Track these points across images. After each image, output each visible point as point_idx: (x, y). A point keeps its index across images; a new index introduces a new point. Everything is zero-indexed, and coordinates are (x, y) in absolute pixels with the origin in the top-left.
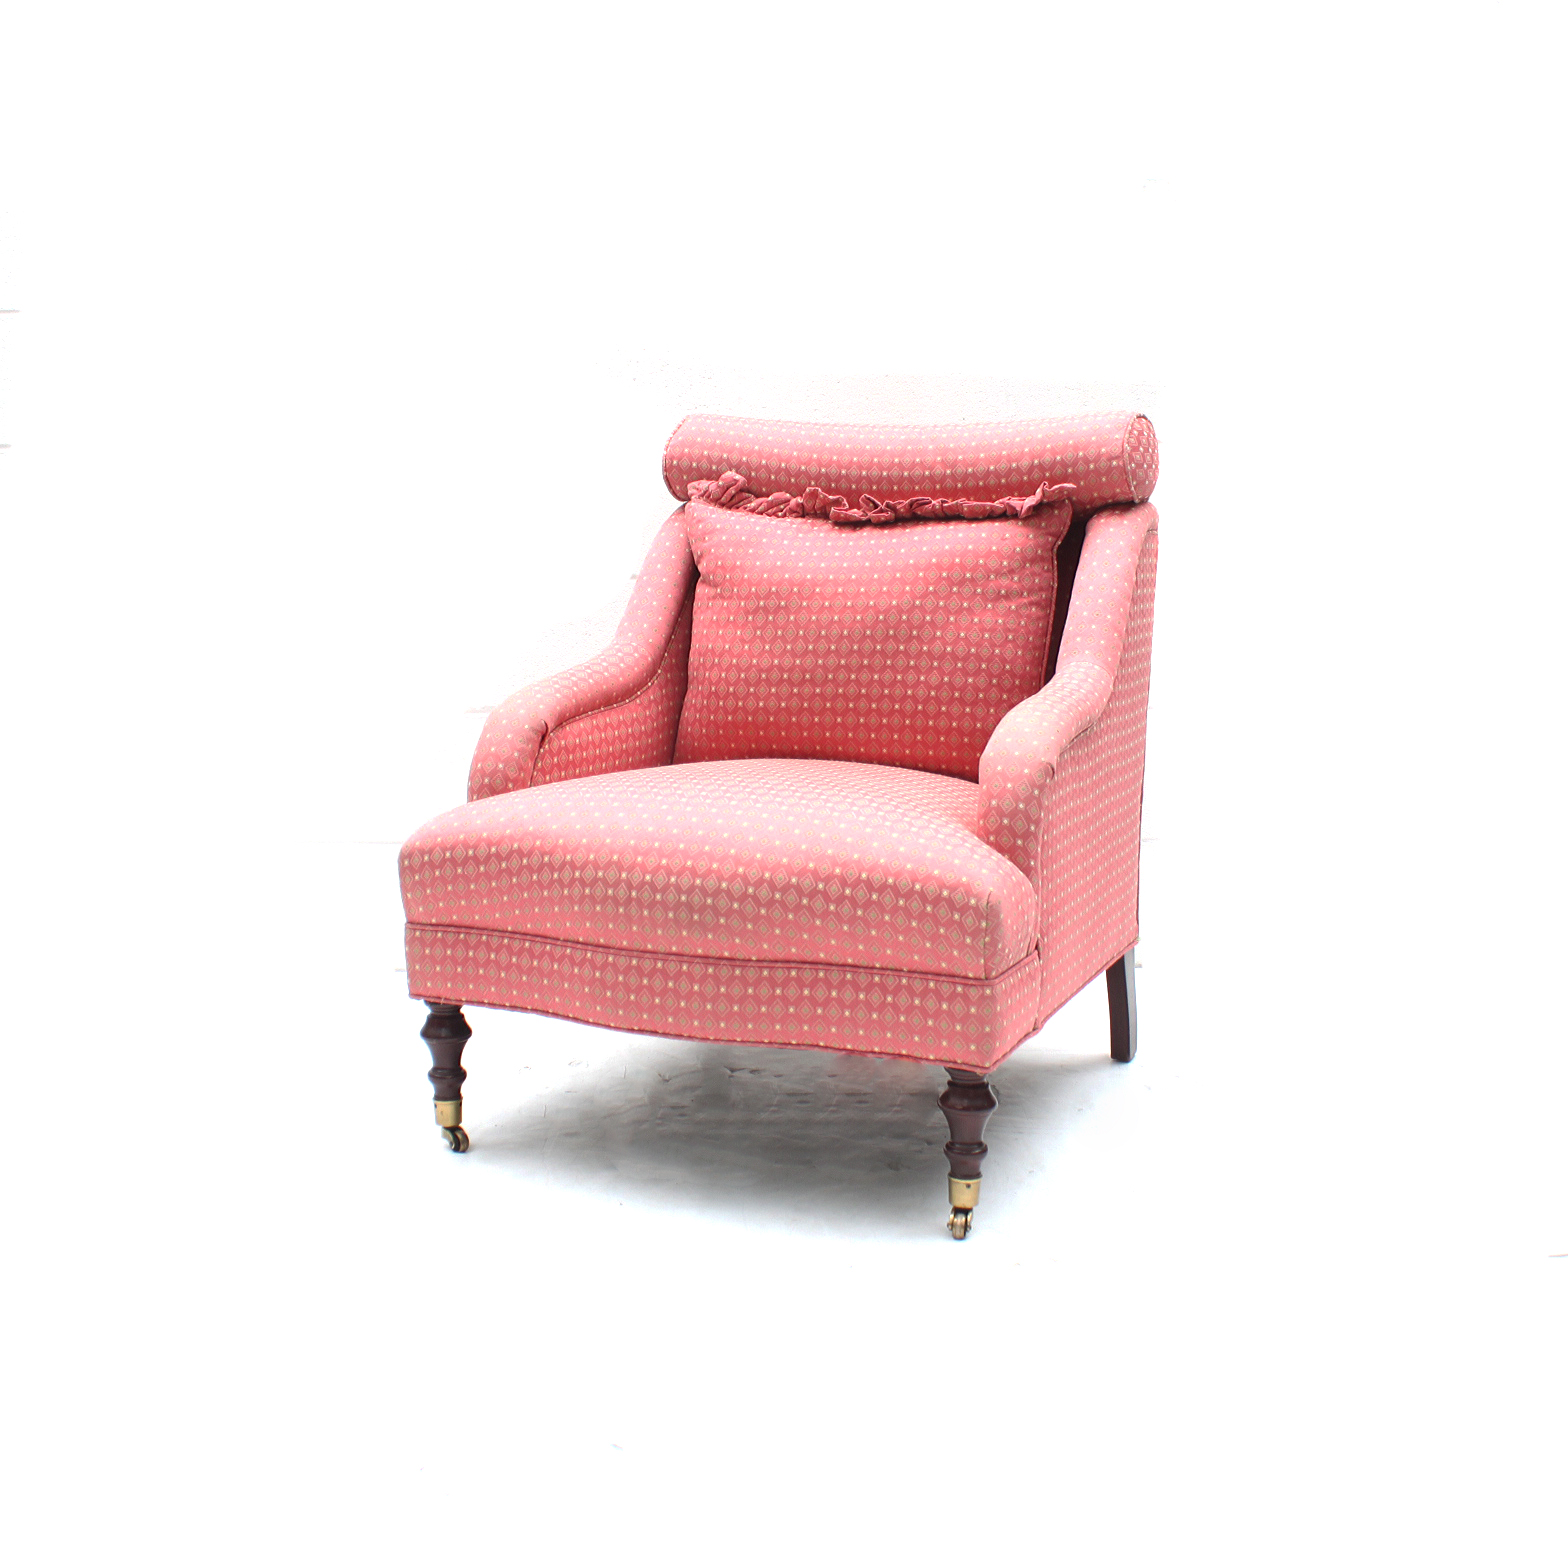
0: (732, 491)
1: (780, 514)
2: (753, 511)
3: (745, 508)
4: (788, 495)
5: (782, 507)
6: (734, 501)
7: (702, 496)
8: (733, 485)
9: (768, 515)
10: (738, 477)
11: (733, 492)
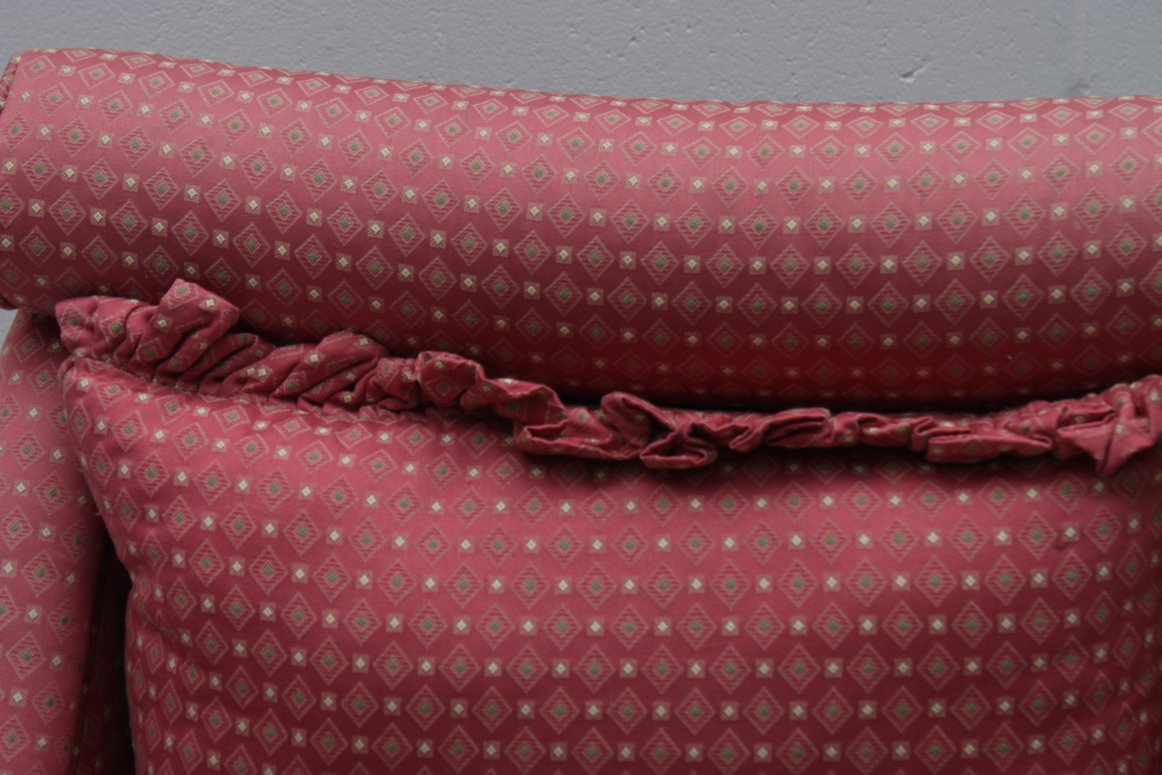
0: (199, 341)
1: (348, 397)
2: (266, 390)
3: (243, 381)
4: (364, 341)
5: (350, 376)
6: (205, 364)
7: (109, 350)
8: (199, 327)
9: (312, 402)
10: (211, 302)
11: (204, 346)
